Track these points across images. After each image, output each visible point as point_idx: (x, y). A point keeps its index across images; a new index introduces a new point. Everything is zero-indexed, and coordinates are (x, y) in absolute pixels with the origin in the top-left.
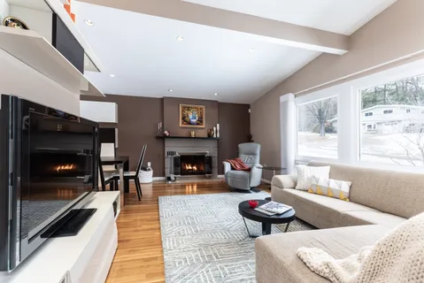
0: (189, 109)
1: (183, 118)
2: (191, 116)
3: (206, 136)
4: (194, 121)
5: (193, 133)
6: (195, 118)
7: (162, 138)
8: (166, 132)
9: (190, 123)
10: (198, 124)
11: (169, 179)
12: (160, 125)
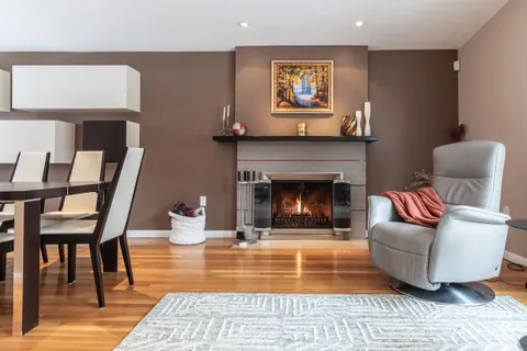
0: (293, 70)
1: (280, 94)
2: (298, 88)
3: (336, 133)
4: (307, 98)
5: (302, 127)
6: (309, 92)
7: (230, 140)
8: (237, 126)
9: (296, 104)
10: (316, 105)
11: (241, 236)
12: (226, 112)
